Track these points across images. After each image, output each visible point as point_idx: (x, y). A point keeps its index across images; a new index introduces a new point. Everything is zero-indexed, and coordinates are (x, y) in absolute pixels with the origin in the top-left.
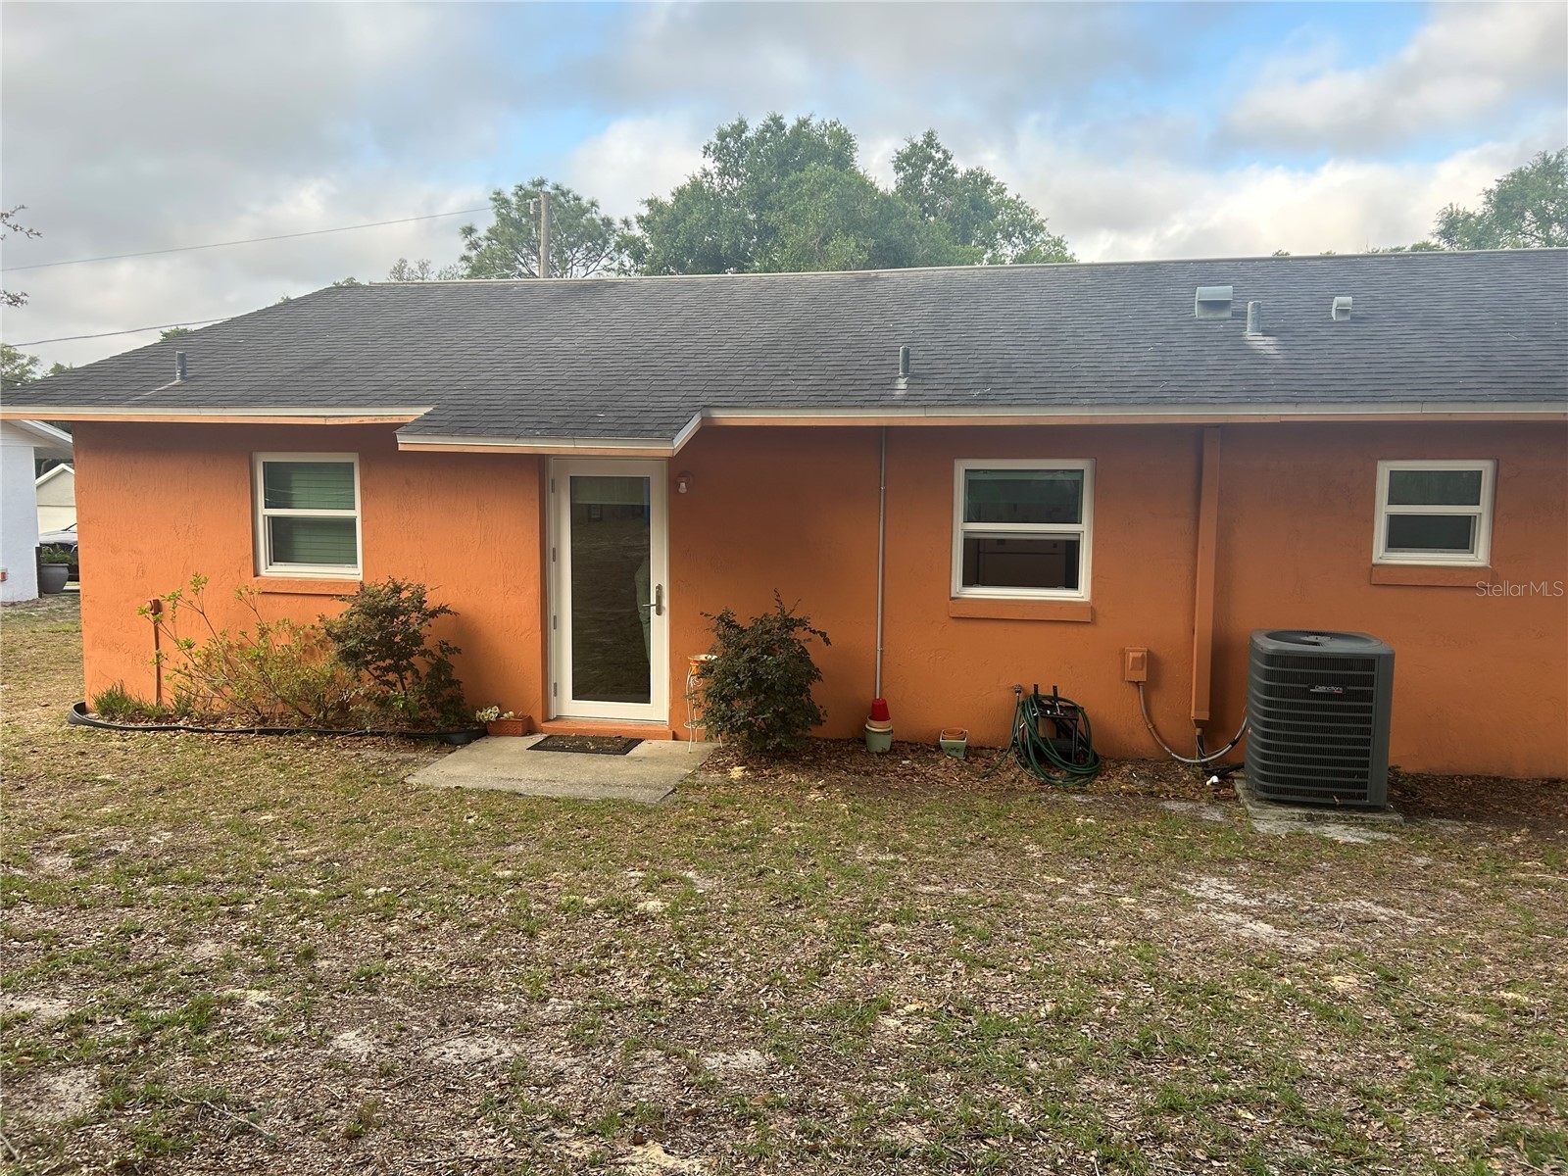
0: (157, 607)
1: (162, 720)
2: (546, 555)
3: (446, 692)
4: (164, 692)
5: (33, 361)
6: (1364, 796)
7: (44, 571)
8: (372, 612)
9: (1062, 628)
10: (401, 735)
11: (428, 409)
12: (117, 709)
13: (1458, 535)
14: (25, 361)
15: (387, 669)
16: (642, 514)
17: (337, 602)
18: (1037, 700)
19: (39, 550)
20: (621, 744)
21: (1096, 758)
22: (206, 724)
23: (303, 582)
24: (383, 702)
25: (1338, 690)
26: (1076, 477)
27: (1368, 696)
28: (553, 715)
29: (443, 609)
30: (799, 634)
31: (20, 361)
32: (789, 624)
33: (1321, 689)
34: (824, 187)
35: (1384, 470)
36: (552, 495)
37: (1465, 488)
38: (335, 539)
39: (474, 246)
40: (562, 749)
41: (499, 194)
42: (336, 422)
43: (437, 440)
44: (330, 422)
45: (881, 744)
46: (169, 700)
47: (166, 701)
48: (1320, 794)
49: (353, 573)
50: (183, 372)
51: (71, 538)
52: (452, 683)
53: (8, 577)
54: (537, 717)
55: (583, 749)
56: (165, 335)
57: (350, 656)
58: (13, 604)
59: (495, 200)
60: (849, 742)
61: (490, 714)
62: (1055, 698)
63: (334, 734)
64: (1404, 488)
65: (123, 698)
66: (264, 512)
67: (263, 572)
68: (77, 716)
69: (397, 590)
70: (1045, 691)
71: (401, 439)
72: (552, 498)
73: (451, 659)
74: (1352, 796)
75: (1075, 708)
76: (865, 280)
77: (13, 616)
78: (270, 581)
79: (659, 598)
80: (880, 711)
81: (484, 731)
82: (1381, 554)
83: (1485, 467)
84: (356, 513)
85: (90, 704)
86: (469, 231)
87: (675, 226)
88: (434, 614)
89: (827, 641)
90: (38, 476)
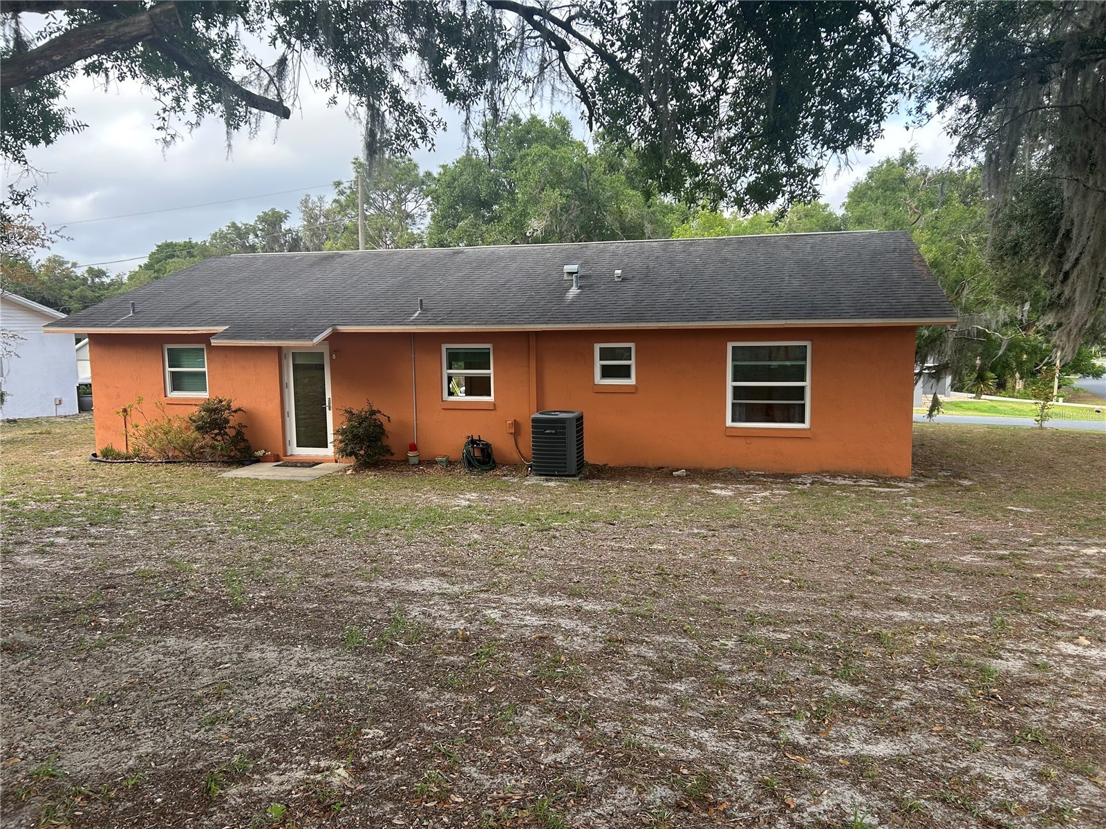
0: (125, 411)
1: (127, 459)
2: (282, 386)
3: (242, 444)
4: (129, 447)
5: (74, 265)
6: (565, 471)
7: (81, 399)
8: (207, 410)
9: (484, 412)
10: (223, 462)
11: (227, 327)
12: (109, 456)
13: (624, 372)
14: (69, 265)
15: (216, 435)
16: (321, 368)
17: (194, 407)
18: (473, 442)
19: (78, 388)
20: (312, 464)
21: (494, 462)
22: (145, 460)
23: (185, 399)
24: (213, 447)
25: (554, 431)
26: (487, 351)
27: (564, 434)
28: (289, 454)
29: (240, 409)
30: (378, 416)
31: (66, 266)
32: (373, 413)
33: (548, 431)
34: (540, 157)
35: (597, 347)
36: (285, 361)
37: (626, 354)
38: (197, 380)
39: (341, 193)
40: (287, 466)
41: (357, 159)
42: (192, 332)
43: (226, 341)
44: (190, 333)
45: (416, 461)
46: (131, 451)
47: (130, 451)
48: (550, 471)
49: (205, 395)
50: (133, 310)
51: (89, 381)
52: (245, 440)
53: (62, 402)
54: (281, 454)
55: (296, 466)
56: (158, 246)
57: (199, 428)
58: (65, 416)
59: (354, 163)
60: (402, 461)
61: (261, 453)
62: (480, 440)
63: (196, 462)
64: (605, 354)
65: (112, 450)
66: (168, 369)
67: (169, 395)
68: (93, 458)
69: (221, 401)
70: (476, 438)
71: (212, 341)
72: (285, 362)
73: (243, 430)
74: (562, 471)
75: (487, 444)
76: (456, 253)
77: (65, 422)
78: (171, 399)
79: (329, 403)
80: (413, 447)
81: (258, 460)
82: (598, 380)
83: (632, 345)
84: (205, 369)
85: (98, 453)
86: (338, 184)
87: (453, 183)
88: (235, 411)
89: (389, 421)
90: (76, 344)
